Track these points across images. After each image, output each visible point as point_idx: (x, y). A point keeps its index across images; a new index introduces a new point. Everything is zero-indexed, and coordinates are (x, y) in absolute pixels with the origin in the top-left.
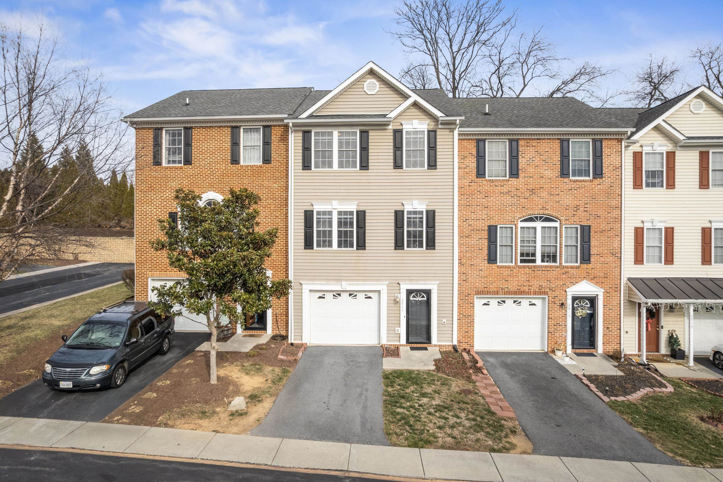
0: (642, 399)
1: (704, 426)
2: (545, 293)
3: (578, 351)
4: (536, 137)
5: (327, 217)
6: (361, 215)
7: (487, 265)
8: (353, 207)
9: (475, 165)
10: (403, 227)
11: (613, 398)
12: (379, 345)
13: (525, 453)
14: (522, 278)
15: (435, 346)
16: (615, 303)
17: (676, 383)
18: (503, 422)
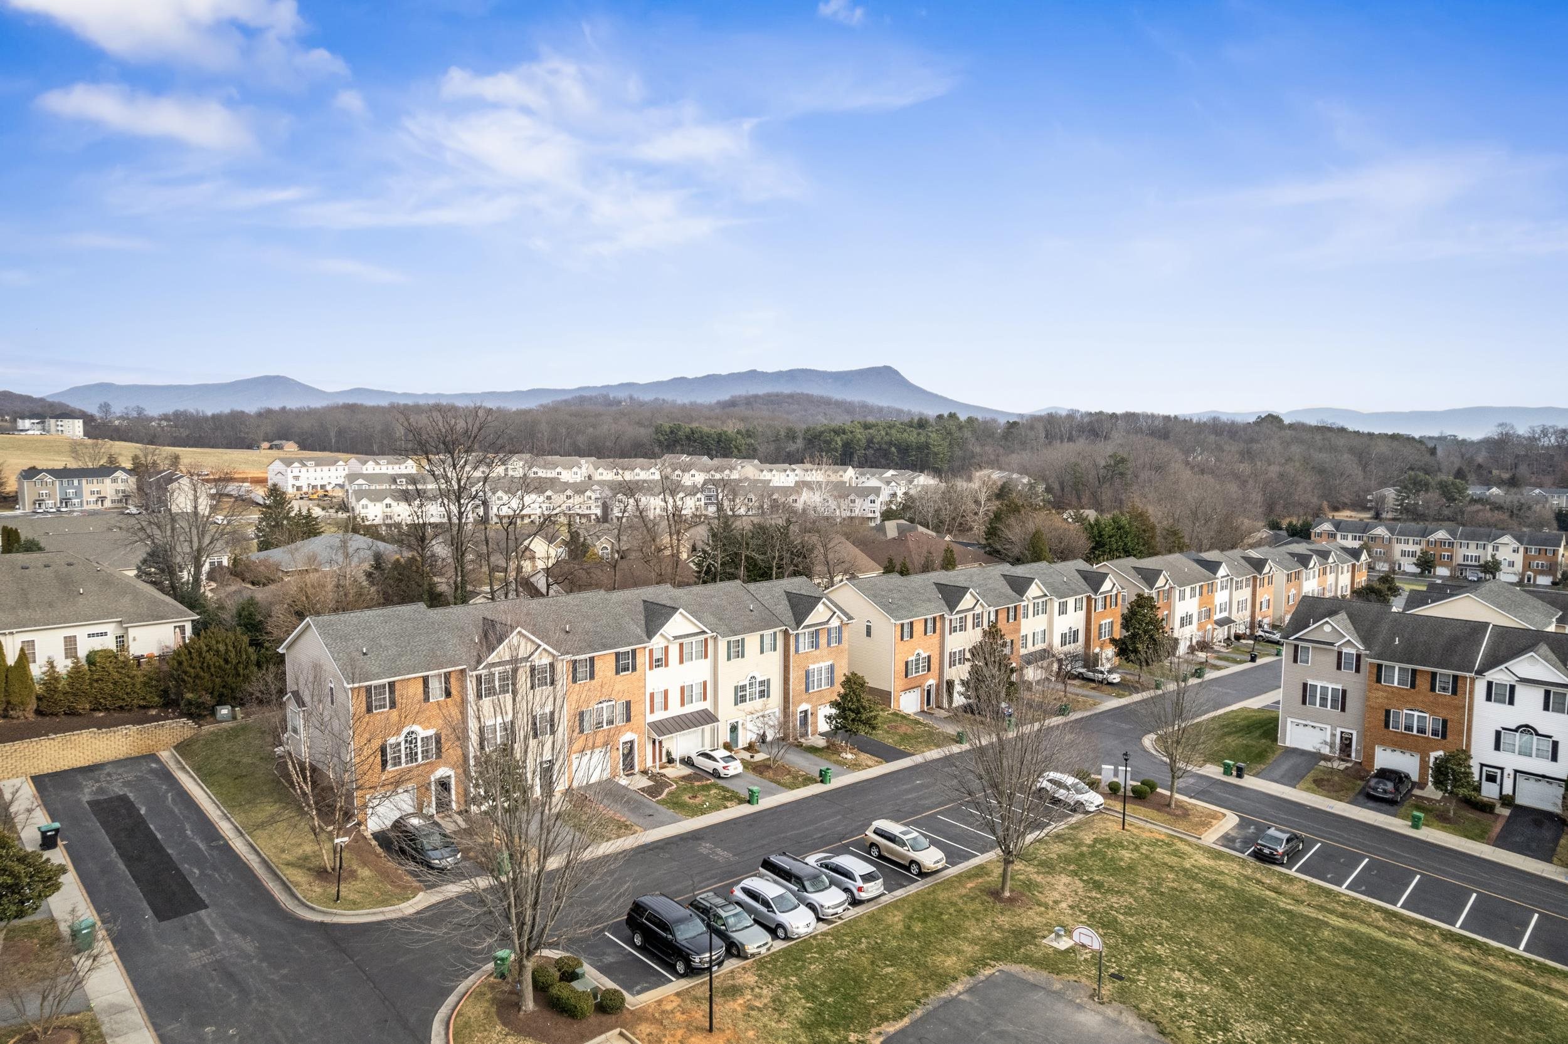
0: (667, 794)
3: (627, 773)
4: (603, 654)
6: (513, 723)
7: (579, 735)
8: (508, 719)
9: (572, 676)
11: (656, 798)
13: (642, 831)
15: (557, 792)
16: (643, 740)
17: (676, 780)
18: (625, 822)
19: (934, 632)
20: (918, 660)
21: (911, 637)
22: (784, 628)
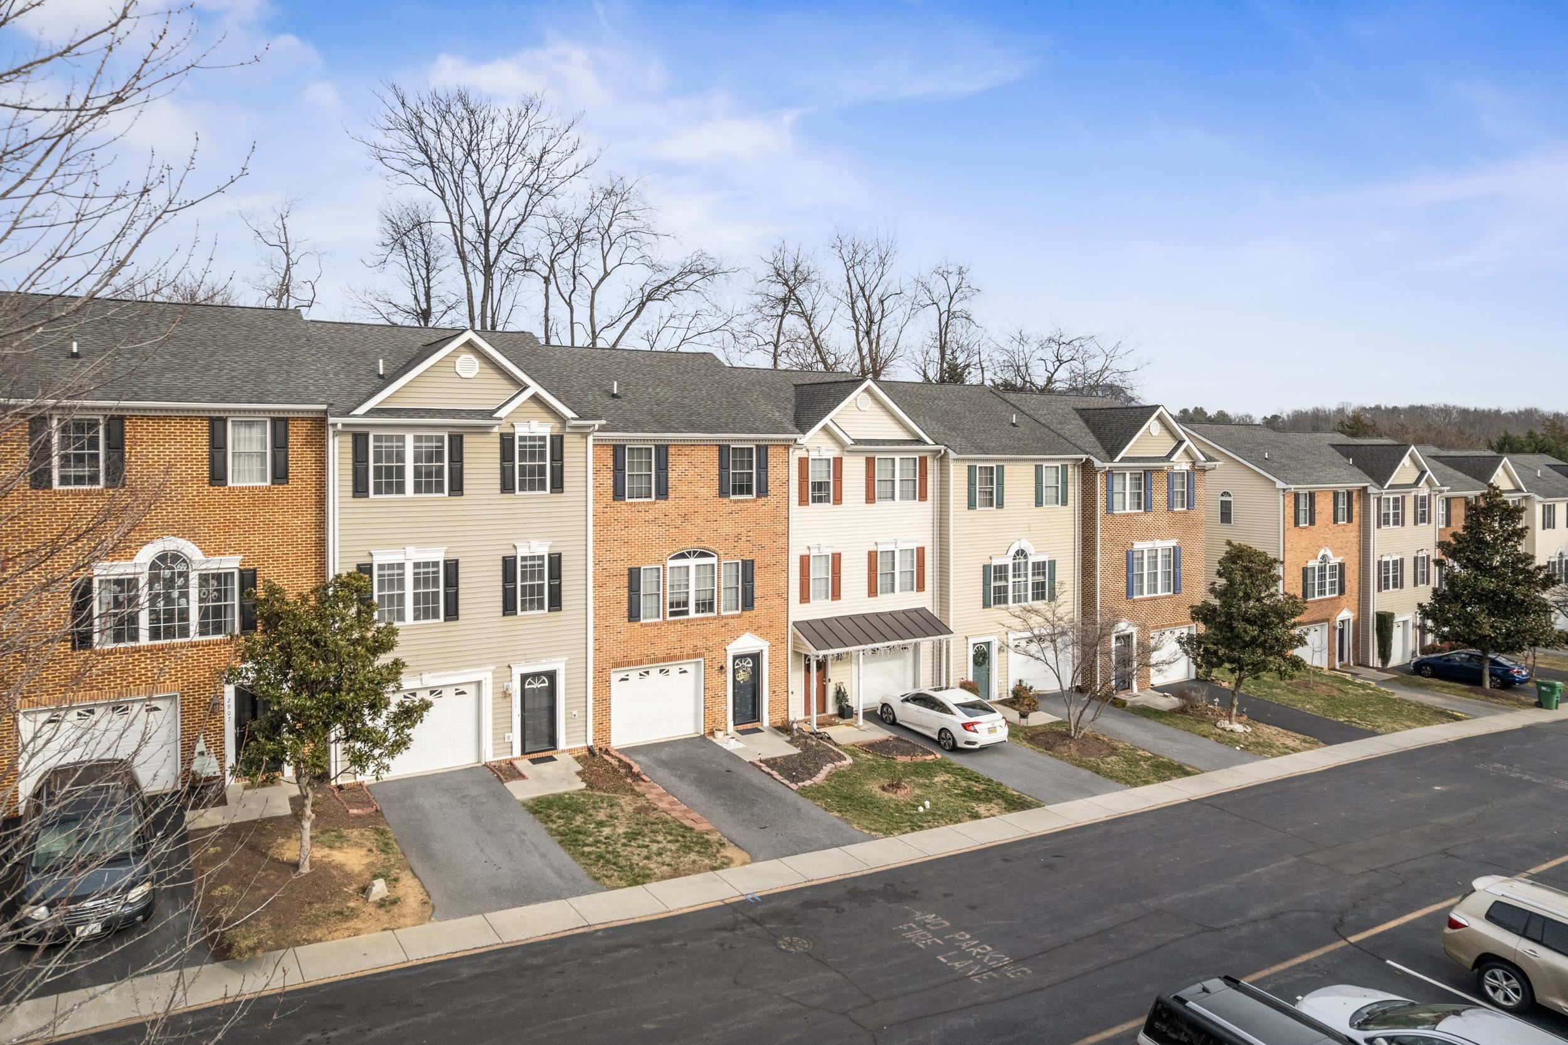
0: (827, 779)
1: (887, 796)
2: (700, 655)
3: (741, 727)
4: (690, 443)
5: (396, 572)
6: (452, 569)
7: (627, 624)
8: (438, 555)
9: (611, 482)
10: (515, 580)
11: (800, 784)
12: (479, 765)
13: (744, 863)
14: (673, 637)
15: (563, 751)
16: (782, 657)
17: (853, 750)
18: (706, 836)
19: (1350, 520)
20: (1322, 569)
21: (1312, 522)
22: (1084, 457)
